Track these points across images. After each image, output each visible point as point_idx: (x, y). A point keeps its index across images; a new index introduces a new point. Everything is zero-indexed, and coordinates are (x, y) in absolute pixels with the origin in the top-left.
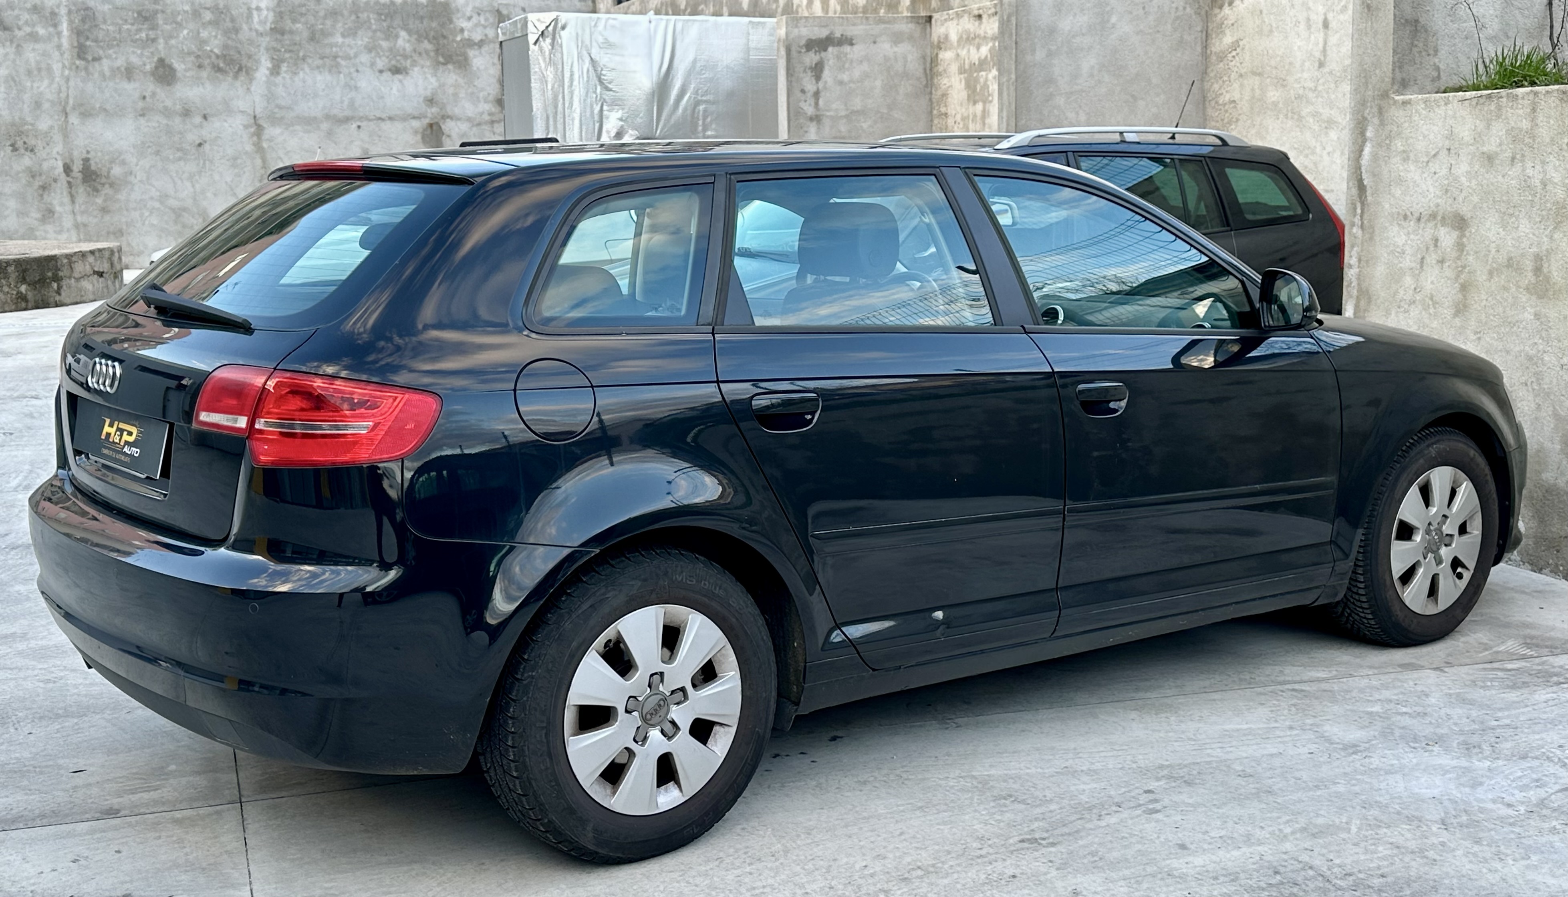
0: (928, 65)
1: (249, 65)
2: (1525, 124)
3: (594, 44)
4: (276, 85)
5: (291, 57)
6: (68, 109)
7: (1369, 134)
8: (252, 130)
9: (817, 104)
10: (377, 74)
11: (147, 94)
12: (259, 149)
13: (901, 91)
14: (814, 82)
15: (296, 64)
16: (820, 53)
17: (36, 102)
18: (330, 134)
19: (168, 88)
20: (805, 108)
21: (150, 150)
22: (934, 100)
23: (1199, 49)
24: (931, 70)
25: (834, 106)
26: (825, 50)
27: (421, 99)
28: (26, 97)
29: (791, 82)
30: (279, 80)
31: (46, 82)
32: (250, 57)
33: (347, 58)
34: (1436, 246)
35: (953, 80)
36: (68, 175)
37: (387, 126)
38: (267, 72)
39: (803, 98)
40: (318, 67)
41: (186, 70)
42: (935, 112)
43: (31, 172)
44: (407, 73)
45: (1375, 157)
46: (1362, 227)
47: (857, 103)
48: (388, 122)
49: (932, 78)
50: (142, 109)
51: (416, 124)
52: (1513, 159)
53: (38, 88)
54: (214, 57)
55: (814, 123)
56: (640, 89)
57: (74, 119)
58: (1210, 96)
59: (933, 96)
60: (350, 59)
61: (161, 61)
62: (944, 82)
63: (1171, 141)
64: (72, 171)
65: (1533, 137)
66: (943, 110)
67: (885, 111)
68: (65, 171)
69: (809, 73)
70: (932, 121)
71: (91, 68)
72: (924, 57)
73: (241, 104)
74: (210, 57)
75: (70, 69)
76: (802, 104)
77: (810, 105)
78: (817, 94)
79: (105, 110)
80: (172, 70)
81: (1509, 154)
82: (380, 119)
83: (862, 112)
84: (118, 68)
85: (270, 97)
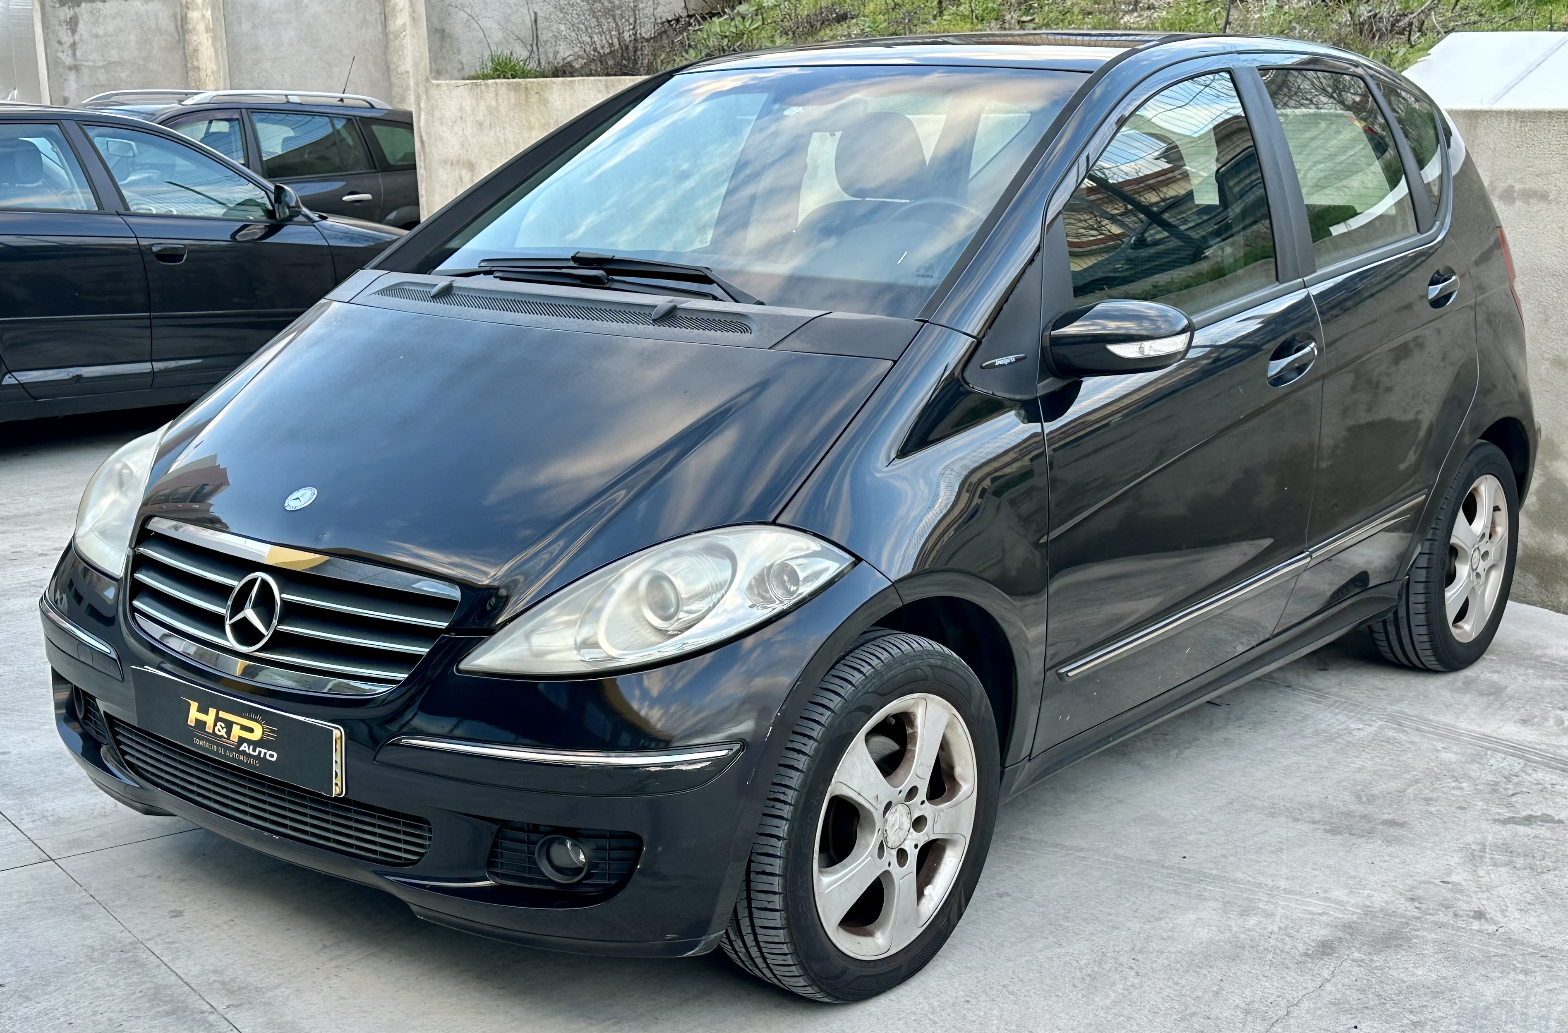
0: (179, 23)
2: (494, 103)
7: (422, 105)
9: (74, 54)
13: (156, 45)
14: (70, 34)
16: (73, 7)
20: (63, 58)
22: (187, 55)
23: (380, 28)
24: (182, 27)
25: (91, 57)
26: (79, 5)
29: (47, 34)
34: (462, 182)
35: (201, 38)
39: (60, 49)
42: (189, 65)
45: (427, 122)
46: (425, 169)
47: (114, 55)
49: (184, 35)
52: (491, 125)
55: (74, 71)
58: (392, 67)
59: (186, 51)
62: (194, 38)
63: (340, 103)
65: (498, 112)
66: (196, 63)
67: (141, 63)
69: (65, 27)
70: (187, 73)
72: (175, 16)
76: (60, 55)
77: (68, 55)
78: (73, 46)
81: (488, 123)
83: (120, 63)
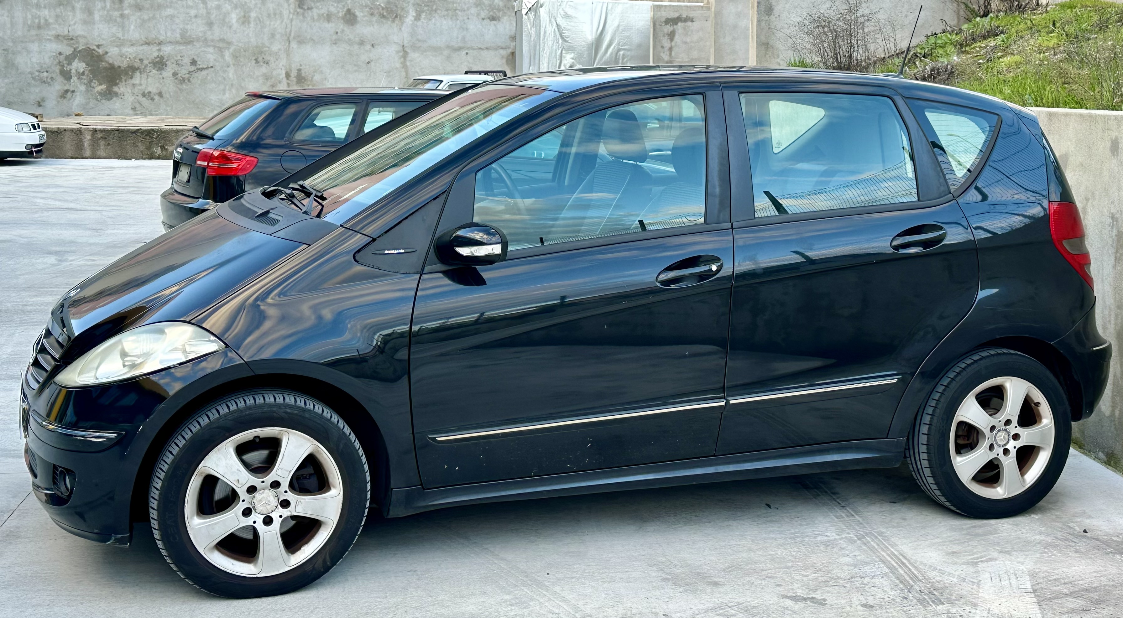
1: (402, 14)
3: (559, 15)
4: (417, 26)
5: (428, 10)
6: (291, 38)
8: (401, 54)
9: (670, 54)
10: (480, 20)
11: (339, 31)
12: (404, 66)
14: (669, 42)
15: (430, 14)
16: (673, 26)
17: (272, 34)
18: (448, 57)
19: (351, 27)
20: (663, 57)
21: (338, 65)
25: (681, 56)
26: (677, 24)
27: (507, 37)
28: (266, 30)
29: (656, 42)
30: (419, 23)
31: (279, 22)
32: (403, 9)
33: (463, 10)
36: (288, 79)
37: (485, 53)
38: (413, 19)
39: (663, 51)
40: (444, 16)
41: (364, 16)
43: (266, 76)
44: (499, 20)
47: (695, 54)
48: (485, 51)
50: (335, 40)
51: (503, 52)
53: (274, 25)
54: (381, 9)
56: (584, 42)
57: (294, 45)
60: (464, 11)
61: (349, 11)
64: (290, 76)
68: (286, 77)
69: (666, 37)
71: (306, 15)
73: (395, 38)
74: (378, 9)
75: (294, 14)
76: (662, 54)
78: (671, 49)
79: (312, 39)
80: (355, 16)
82: (480, 48)
84: (323, 14)
85: (413, 34)
